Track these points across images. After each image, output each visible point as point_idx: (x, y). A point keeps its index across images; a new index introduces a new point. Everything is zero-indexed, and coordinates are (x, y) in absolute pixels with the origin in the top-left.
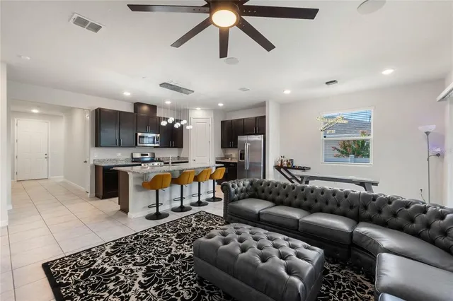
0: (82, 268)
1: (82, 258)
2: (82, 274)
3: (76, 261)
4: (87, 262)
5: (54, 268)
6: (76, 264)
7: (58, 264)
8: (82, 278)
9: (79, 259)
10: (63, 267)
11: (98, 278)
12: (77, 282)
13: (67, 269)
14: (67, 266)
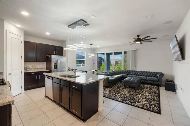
0: (150, 104)
1: (147, 107)
2: (151, 103)
3: (149, 107)
4: (147, 105)
5: (157, 109)
6: (150, 106)
7: (156, 110)
8: (152, 102)
9: (148, 107)
10: (154, 108)
11: (149, 100)
12: (154, 102)
13: (154, 107)
14: (153, 107)
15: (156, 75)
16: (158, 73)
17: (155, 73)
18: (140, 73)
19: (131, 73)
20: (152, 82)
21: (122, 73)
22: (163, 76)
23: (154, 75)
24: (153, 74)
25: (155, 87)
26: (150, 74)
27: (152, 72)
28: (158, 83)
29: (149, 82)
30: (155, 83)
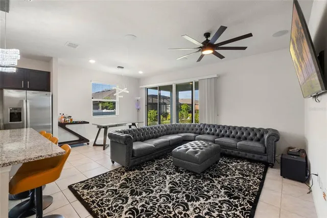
15: (262, 136)
16: (267, 131)
17: (259, 130)
18: (226, 132)
19: (207, 129)
20: (250, 155)
21: (188, 129)
22: (278, 140)
23: (258, 135)
24: (256, 135)
25: (257, 170)
26: (249, 134)
27: (253, 129)
28: (264, 158)
29: (242, 154)
30: (257, 157)
